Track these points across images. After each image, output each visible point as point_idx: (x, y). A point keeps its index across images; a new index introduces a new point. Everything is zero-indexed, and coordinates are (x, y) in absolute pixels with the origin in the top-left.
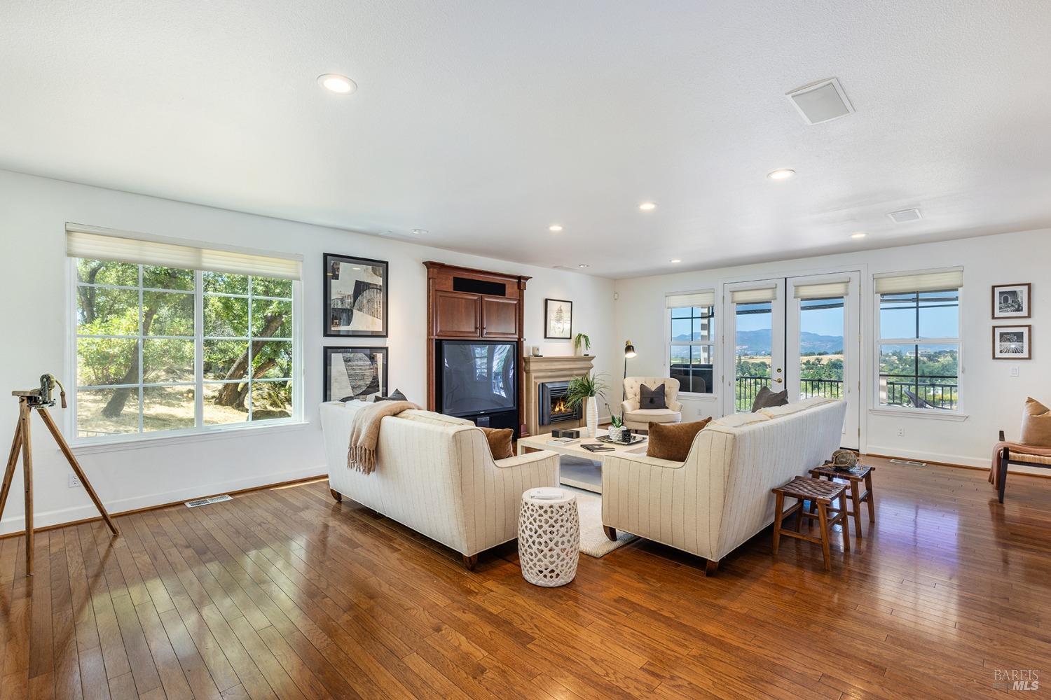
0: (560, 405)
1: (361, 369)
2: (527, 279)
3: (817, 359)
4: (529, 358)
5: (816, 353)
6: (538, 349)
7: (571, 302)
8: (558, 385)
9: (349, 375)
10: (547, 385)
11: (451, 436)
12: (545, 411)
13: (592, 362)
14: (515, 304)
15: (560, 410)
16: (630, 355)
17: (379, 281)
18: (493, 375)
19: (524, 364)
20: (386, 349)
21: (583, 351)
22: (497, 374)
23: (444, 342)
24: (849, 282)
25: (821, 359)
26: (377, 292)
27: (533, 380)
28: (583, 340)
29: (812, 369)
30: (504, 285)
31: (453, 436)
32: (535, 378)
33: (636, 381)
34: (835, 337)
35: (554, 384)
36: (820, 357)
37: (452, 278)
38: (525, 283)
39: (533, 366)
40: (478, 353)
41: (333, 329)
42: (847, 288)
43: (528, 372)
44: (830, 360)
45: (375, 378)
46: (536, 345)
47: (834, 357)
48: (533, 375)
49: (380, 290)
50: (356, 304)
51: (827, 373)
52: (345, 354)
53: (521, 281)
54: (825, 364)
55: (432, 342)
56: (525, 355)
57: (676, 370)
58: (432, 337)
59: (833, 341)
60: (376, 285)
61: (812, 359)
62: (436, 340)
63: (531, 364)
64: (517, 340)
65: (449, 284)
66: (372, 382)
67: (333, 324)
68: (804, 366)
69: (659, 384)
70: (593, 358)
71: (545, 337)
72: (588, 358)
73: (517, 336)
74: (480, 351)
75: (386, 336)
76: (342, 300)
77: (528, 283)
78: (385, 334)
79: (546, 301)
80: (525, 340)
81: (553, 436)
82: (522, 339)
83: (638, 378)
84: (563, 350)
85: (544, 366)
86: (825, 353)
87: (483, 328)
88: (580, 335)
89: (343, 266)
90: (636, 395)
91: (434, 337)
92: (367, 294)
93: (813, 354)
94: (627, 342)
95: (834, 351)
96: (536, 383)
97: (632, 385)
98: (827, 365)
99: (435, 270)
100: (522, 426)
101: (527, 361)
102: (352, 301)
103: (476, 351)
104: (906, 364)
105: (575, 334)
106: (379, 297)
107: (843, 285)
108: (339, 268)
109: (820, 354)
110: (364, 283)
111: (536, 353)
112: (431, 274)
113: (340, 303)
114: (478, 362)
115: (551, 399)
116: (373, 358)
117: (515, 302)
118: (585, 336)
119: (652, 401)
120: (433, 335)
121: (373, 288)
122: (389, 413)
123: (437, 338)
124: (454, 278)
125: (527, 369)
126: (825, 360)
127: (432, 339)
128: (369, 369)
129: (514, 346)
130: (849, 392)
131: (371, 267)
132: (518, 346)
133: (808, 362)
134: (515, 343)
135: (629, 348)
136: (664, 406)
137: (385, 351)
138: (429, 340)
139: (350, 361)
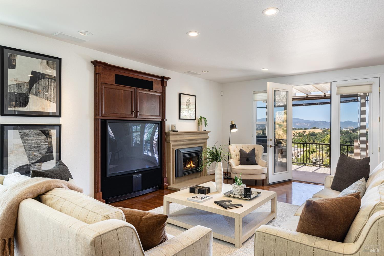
0: (190, 163)
1: (37, 142)
2: (168, 79)
3: (304, 131)
4: (169, 133)
5: (303, 129)
6: (175, 127)
7: (196, 96)
8: (187, 150)
9: (25, 148)
10: (181, 150)
11: (89, 243)
12: (180, 167)
13: (209, 135)
14: (160, 96)
15: (191, 166)
16: (234, 131)
17: (53, 73)
18: (144, 143)
19: (165, 136)
20: (60, 126)
21: (203, 128)
22: (146, 142)
23: (108, 121)
24: (372, 84)
25: (306, 132)
26: (51, 81)
27: (172, 147)
28: (203, 121)
29: (301, 136)
30: (152, 82)
31: (91, 244)
32: (173, 146)
33: (237, 147)
34: (311, 121)
35: (185, 149)
36: (305, 130)
37: (114, 74)
38: (166, 82)
39: (172, 138)
40: (134, 129)
41: (9, 109)
42: (371, 88)
43: (168, 142)
44: (309, 132)
45: (50, 150)
46: (173, 124)
47: (311, 131)
48: (172, 144)
49: (54, 80)
50: (32, 90)
51: (308, 139)
52: (22, 131)
53: (163, 80)
54: (307, 134)
55: (99, 121)
56: (166, 130)
57: (261, 139)
58: (98, 117)
59: (310, 123)
60: (51, 76)
61: (301, 131)
62: (101, 119)
63: (170, 137)
64: (160, 120)
65: (112, 80)
66: (46, 153)
67: (10, 105)
68: (297, 135)
69: (251, 148)
70: (209, 132)
71: (180, 118)
72: (206, 132)
73: (161, 118)
74: (136, 128)
75: (60, 116)
76: (19, 86)
77: (168, 82)
78: (58, 115)
79: (180, 94)
80: (166, 120)
81: (191, 192)
82: (164, 120)
83: (238, 145)
84: (190, 127)
85: (178, 138)
86: (307, 129)
87: (136, 112)
88: (201, 118)
89: (20, 59)
90: (237, 156)
91: (100, 117)
92: (42, 82)
93: (302, 129)
94: (232, 122)
95: (311, 128)
96: (173, 149)
97: (234, 149)
98: (308, 134)
99: (101, 68)
100: (164, 179)
101: (168, 134)
102: (28, 87)
103: (133, 128)
104: (343, 134)
105: (198, 117)
106: (53, 86)
107: (369, 86)
108: (15, 60)
109: (305, 129)
110: (40, 73)
111: (174, 129)
112: (97, 70)
113: (16, 89)
114: (135, 134)
115: (183, 160)
116: (48, 133)
117: (159, 94)
118: (204, 118)
119: (248, 160)
120: (99, 116)
121: (47, 78)
122: (31, 195)
123: (102, 118)
124: (115, 74)
125: (168, 140)
126: (307, 132)
127: (99, 119)
128: (44, 142)
129: (159, 124)
130: (372, 153)
131: (46, 61)
132: (162, 124)
133: (300, 133)
134: (160, 123)
135: (233, 126)
136: (255, 163)
137: (58, 128)
138: (96, 120)
139: (26, 136)
